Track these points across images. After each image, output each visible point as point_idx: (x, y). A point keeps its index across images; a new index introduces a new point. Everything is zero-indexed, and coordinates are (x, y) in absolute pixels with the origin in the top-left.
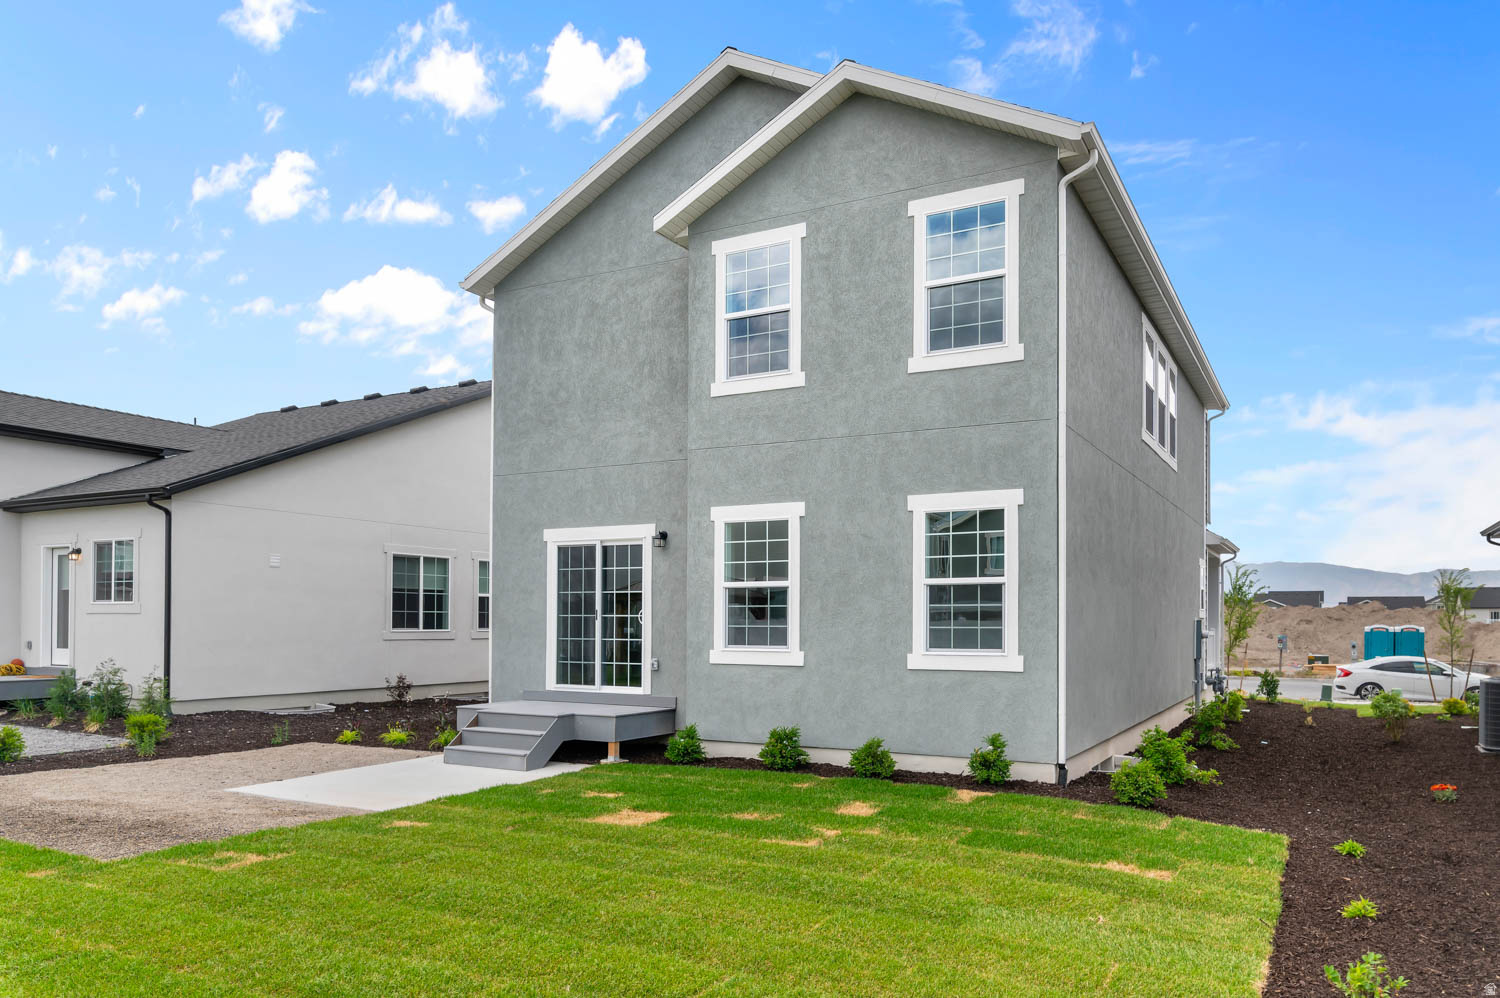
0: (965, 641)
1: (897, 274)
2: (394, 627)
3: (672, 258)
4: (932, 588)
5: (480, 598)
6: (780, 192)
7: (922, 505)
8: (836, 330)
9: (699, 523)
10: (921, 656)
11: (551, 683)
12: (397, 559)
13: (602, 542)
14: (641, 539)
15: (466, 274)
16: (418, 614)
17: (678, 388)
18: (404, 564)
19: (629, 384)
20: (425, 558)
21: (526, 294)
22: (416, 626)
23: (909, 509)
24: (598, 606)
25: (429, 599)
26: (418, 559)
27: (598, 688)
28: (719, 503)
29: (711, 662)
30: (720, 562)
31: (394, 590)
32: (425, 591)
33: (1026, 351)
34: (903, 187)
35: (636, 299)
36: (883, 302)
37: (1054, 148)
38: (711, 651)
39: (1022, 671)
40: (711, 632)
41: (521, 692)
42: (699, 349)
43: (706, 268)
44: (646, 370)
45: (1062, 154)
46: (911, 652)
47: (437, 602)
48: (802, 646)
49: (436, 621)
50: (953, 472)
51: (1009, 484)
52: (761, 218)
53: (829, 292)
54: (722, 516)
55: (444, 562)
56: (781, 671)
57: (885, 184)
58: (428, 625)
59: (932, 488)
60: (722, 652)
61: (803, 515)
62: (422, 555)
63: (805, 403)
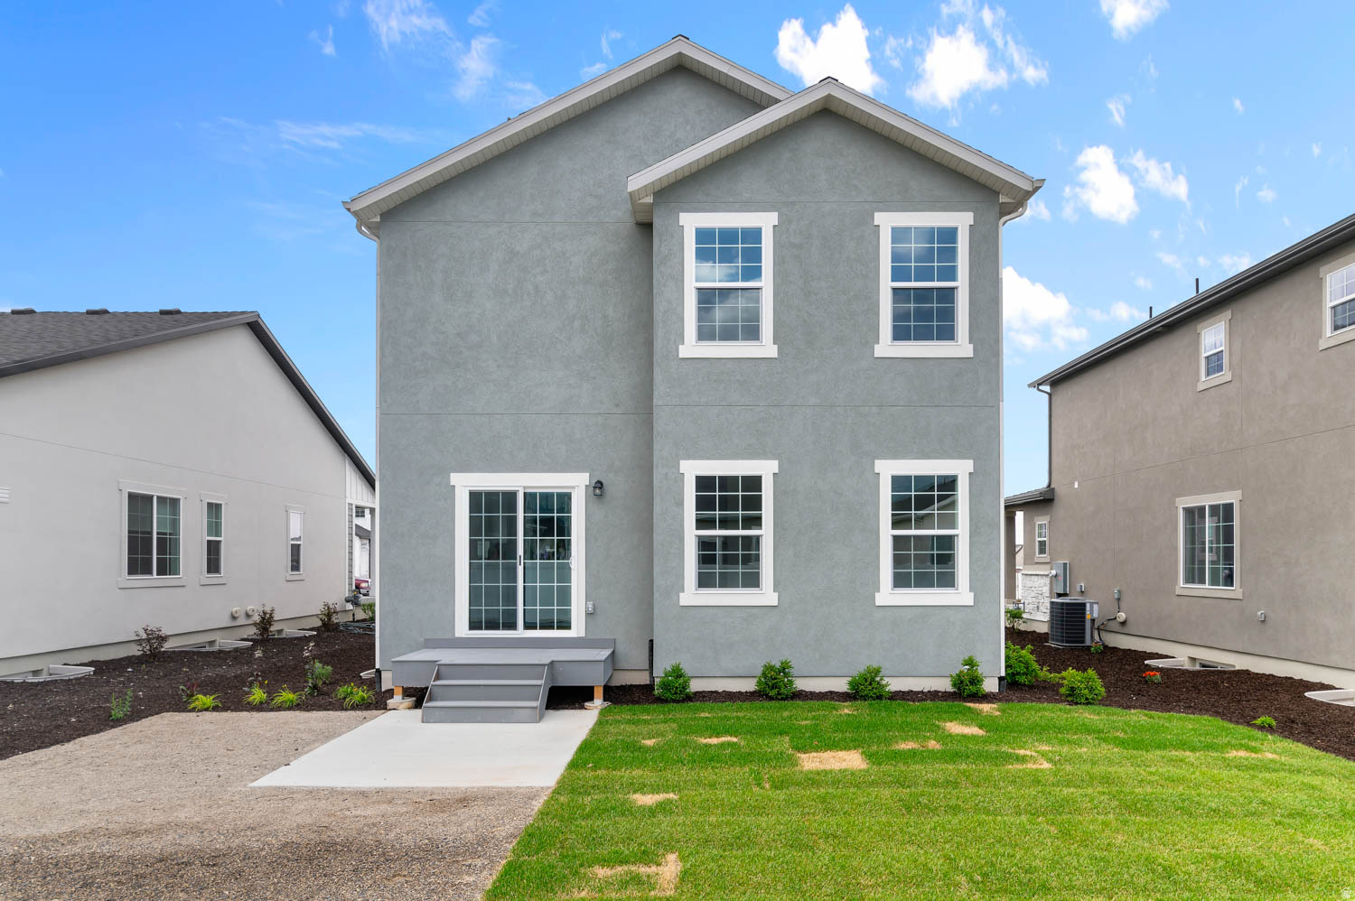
0: (924, 581)
1: (864, 272)
2: (129, 574)
3: (606, 220)
4: (896, 538)
5: (209, 542)
6: (750, 179)
7: (887, 469)
8: (807, 312)
9: (667, 474)
10: (888, 594)
11: (462, 629)
12: (132, 497)
13: (525, 488)
14: (574, 487)
15: (355, 194)
16: (152, 558)
17: (614, 345)
18: (139, 503)
19: (557, 335)
20: (158, 497)
21: (422, 228)
22: (150, 573)
23: (876, 472)
24: (520, 551)
25: (161, 542)
26: (152, 496)
27: (521, 632)
28: (689, 457)
29: (681, 604)
30: (690, 512)
31: (129, 532)
32: (158, 533)
33: (975, 350)
34: (870, 199)
35: (564, 254)
36: (852, 294)
37: (997, 193)
38: (681, 594)
39: (972, 604)
40: (682, 576)
41: (422, 639)
42: (666, 312)
43: (672, 236)
44: (577, 324)
45: (1002, 199)
46: (879, 591)
47: (169, 544)
48: (777, 586)
49: (167, 567)
50: (915, 443)
51: (961, 456)
52: (731, 200)
53: (801, 277)
54: (692, 469)
55: (174, 503)
56: (755, 611)
57: (854, 193)
58: (161, 572)
59: (895, 455)
60: (692, 595)
61: (777, 472)
62: (156, 494)
63: (777, 373)
